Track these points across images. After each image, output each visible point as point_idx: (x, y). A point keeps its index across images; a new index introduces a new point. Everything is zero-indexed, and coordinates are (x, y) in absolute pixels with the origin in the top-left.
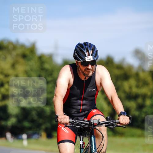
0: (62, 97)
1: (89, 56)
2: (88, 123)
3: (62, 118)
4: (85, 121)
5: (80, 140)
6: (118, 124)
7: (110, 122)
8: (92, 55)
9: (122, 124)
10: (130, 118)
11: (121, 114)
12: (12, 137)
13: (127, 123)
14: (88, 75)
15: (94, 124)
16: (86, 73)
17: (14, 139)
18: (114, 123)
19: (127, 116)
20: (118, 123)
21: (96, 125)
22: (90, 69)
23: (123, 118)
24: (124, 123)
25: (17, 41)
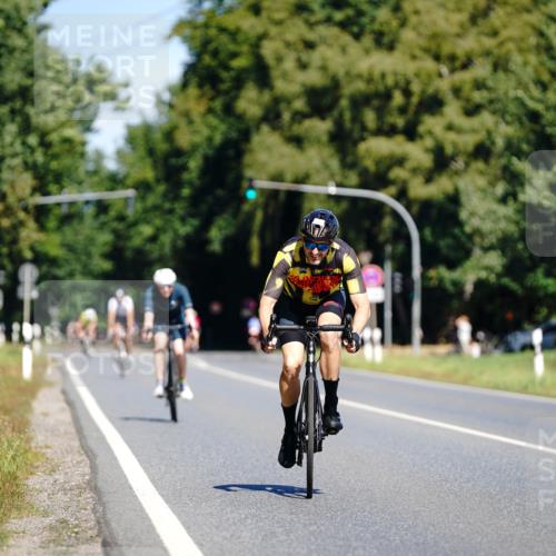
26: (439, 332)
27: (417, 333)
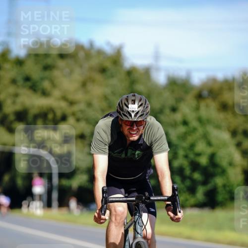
12: (78, 208)
17: (82, 210)
25: (91, 44)
26: (63, 203)
27: (55, 203)
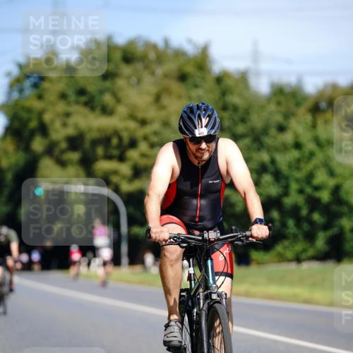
0: (159, 196)
1: (202, 127)
2: (200, 238)
3: (157, 232)
4: (195, 235)
5: (190, 267)
6: (250, 239)
7: (236, 236)
8: (206, 126)
9: (257, 238)
10: (270, 229)
11: (256, 222)
13: (264, 237)
14: (201, 158)
15: (209, 239)
16: (199, 155)
18: (243, 237)
19: (266, 224)
20: (249, 237)
21: (213, 242)
22: (204, 150)
23: (258, 228)
24: (260, 237)
